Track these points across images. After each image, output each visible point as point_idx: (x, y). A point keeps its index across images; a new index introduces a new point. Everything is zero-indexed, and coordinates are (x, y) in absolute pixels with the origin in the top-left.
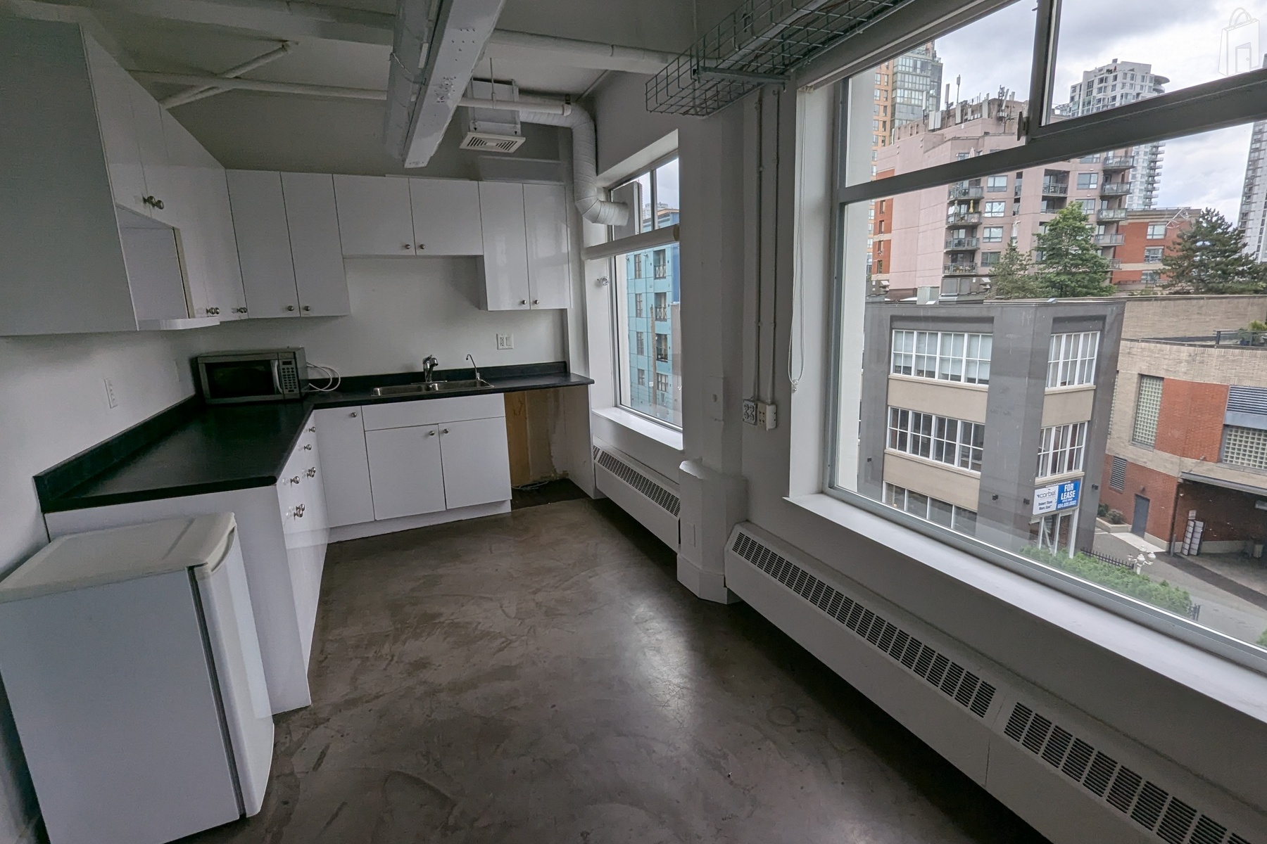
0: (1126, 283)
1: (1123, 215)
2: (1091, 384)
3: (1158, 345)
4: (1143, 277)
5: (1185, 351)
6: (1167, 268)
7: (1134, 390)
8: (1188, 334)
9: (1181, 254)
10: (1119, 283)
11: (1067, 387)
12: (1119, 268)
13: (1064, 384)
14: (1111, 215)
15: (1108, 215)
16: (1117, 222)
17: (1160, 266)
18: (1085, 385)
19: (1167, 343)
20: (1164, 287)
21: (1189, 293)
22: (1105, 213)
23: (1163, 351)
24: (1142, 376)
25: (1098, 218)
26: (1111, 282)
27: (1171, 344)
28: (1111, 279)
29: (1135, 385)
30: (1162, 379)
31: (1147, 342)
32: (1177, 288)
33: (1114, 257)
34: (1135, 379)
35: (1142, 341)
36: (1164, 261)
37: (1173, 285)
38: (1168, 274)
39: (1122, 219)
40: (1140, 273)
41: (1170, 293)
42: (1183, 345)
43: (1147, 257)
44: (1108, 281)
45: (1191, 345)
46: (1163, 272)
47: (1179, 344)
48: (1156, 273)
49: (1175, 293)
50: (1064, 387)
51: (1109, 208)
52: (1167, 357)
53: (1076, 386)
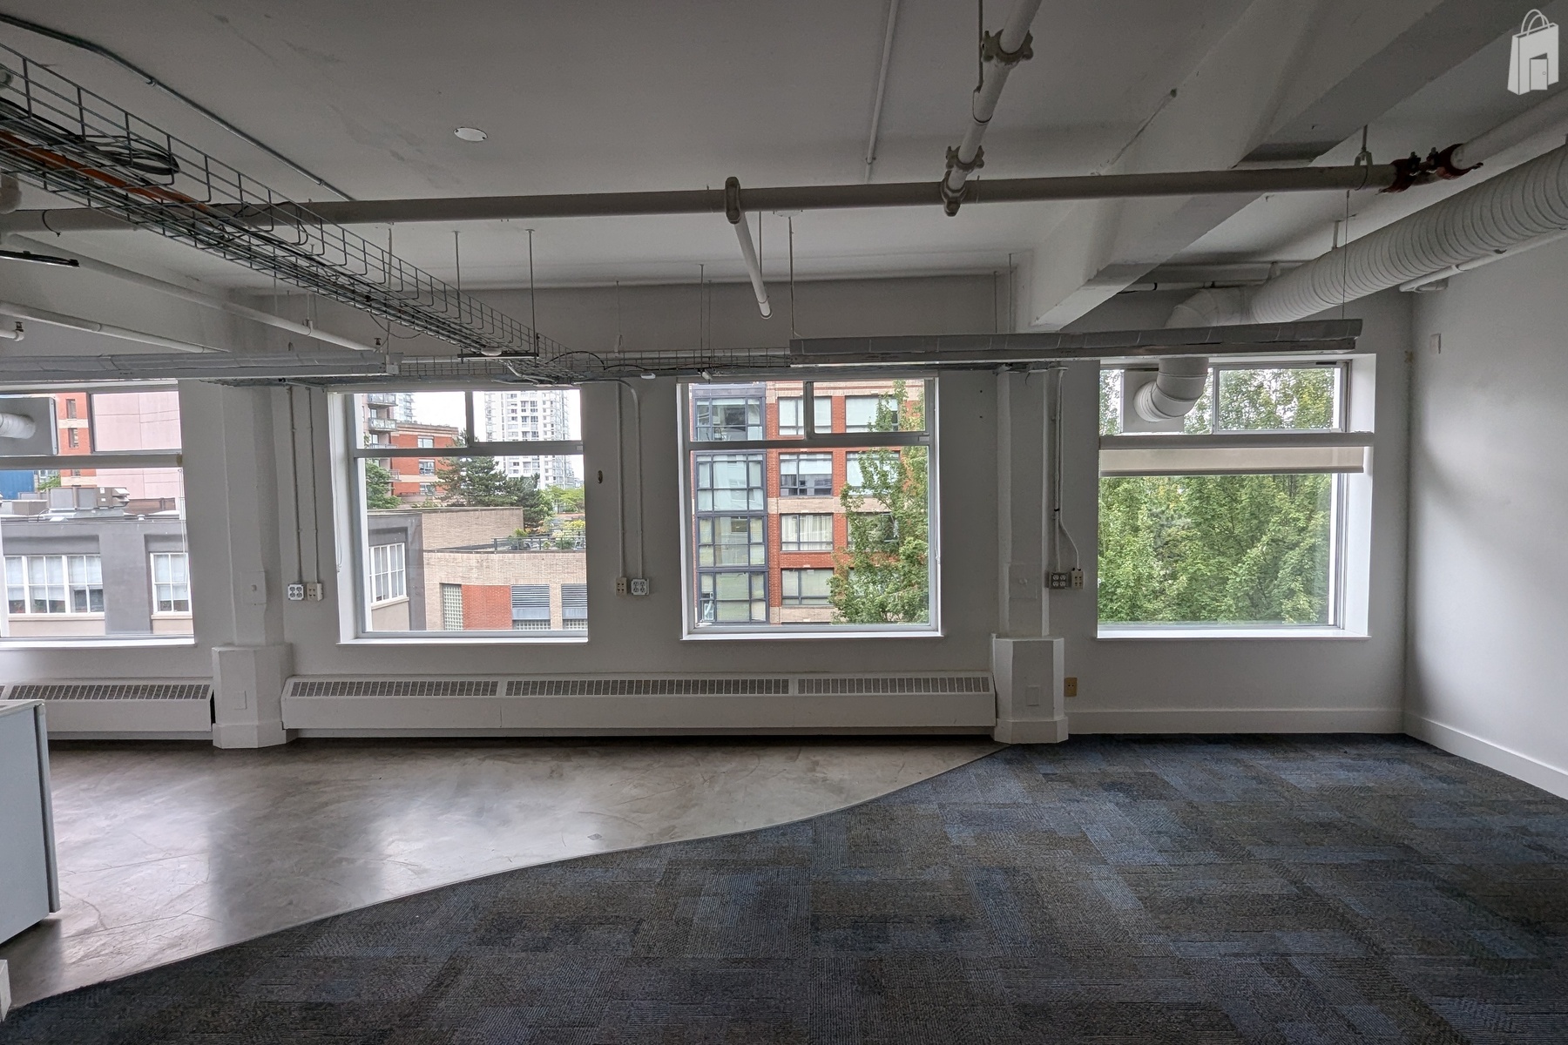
0: (407, 495)
1: (393, 426)
2: (404, 597)
3: (452, 554)
4: (422, 489)
5: (474, 558)
6: (442, 480)
7: (439, 600)
8: (472, 543)
9: (451, 468)
10: (400, 495)
11: (383, 602)
12: (398, 480)
13: (379, 598)
14: (382, 425)
15: (379, 424)
16: (389, 432)
17: (436, 479)
18: (399, 598)
19: (458, 552)
20: (443, 499)
21: (463, 505)
22: (375, 422)
23: (456, 559)
24: (443, 585)
25: (370, 426)
26: (392, 494)
27: (462, 552)
28: (392, 490)
29: (438, 595)
30: (460, 585)
31: (441, 552)
32: (453, 501)
33: (391, 468)
34: (438, 589)
35: (438, 551)
36: (439, 473)
37: (450, 498)
38: (444, 487)
39: (393, 430)
40: (417, 485)
41: (448, 506)
42: (471, 553)
43: (422, 469)
44: (390, 492)
45: (477, 553)
46: (440, 485)
47: (468, 553)
48: (434, 485)
49: (453, 505)
50: (380, 602)
51: (378, 418)
52: (460, 565)
53: (391, 600)
